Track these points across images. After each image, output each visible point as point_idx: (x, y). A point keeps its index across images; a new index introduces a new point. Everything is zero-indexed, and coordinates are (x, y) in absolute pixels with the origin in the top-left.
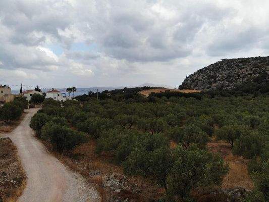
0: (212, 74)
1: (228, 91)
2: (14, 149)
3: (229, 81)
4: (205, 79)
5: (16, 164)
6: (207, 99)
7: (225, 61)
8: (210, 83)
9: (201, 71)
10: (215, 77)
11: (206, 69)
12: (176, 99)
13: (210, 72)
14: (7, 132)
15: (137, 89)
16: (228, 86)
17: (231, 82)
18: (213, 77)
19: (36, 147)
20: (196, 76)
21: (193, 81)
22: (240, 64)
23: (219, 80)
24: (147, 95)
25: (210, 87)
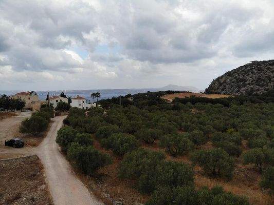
0: (241, 77)
1: (258, 96)
2: (41, 168)
3: (259, 85)
4: (234, 82)
5: (43, 187)
6: (235, 106)
7: (254, 63)
8: (239, 87)
9: (229, 74)
10: (244, 80)
11: (234, 71)
12: (202, 105)
13: (239, 75)
14: (34, 145)
15: (161, 94)
16: (258, 90)
17: (262, 86)
18: (242, 80)
19: (62, 166)
20: (223, 79)
21: (221, 84)
22: (271, 67)
23: (249, 84)
24: (171, 100)
25: (239, 91)
